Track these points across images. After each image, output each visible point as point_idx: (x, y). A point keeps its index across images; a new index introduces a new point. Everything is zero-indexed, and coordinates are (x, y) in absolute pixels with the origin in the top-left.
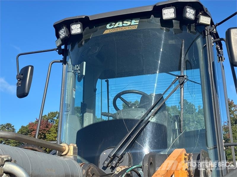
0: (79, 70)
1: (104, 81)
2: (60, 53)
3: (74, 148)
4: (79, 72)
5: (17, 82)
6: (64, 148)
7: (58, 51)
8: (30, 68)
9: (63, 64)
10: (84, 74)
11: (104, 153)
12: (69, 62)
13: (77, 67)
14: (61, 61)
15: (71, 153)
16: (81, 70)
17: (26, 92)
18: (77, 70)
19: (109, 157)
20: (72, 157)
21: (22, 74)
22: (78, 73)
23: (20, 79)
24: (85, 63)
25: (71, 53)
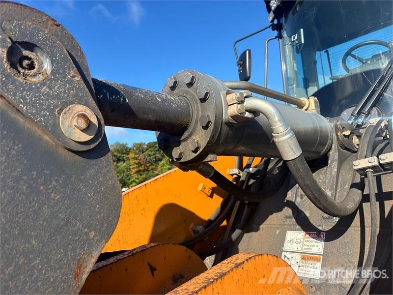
0: (297, 40)
1: (323, 52)
2: (273, 30)
3: (315, 101)
4: (297, 42)
5: (238, 69)
6: (303, 102)
7: (271, 27)
8: (247, 52)
9: (278, 40)
10: (303, 42)
11: (345, 114)
12: (285, 34)
13: (294, 38)
14: (276, 37)
15: (313, 106)
16: (299, 39)
17: (248, 75)
18: (294, 41)
19: (352, 115)
20: (314, 111)
21: (242, 61)
22: (296, 44)
23: (241, 65)
24: (302, 30)
25: (285, 26)
